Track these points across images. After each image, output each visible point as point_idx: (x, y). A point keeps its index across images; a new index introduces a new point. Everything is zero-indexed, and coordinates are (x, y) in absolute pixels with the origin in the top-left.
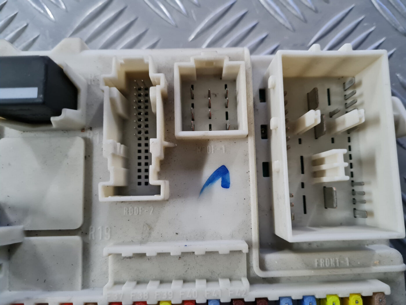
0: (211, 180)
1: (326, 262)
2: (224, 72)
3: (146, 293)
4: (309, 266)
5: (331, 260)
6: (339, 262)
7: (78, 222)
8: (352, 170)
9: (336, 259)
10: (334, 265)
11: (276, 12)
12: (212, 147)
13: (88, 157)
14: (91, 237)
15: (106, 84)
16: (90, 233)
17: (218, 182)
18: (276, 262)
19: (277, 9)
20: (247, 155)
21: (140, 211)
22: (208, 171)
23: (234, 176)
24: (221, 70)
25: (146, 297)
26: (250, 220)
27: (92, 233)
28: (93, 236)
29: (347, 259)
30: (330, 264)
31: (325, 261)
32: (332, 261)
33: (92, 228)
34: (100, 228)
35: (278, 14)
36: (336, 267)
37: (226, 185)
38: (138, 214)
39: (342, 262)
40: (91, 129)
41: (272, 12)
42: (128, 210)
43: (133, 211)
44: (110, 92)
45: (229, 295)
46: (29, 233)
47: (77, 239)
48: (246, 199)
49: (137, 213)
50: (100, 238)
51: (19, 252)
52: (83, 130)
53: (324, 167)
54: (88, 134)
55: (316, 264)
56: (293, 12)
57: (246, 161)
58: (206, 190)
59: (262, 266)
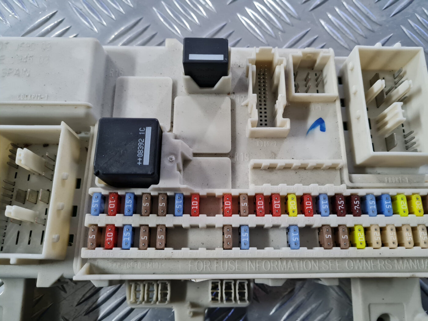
0: (313, 126)
1: (393, 179)
2: (317, 62)
3: (280, 188)
4: (381, 182)
5: (396, 178)
6: (402, 180)
7: (228, 148)
8: (403, 128)
9: (399, 178)
10: (398, 181)
11: (338, 37)
12: (313, 106)
13: (233, 110)
14: (236, 159)
15: (250, 63)
16: (235, 157)
17: (318, 128)
18: (359, 179)
19: (339, 35)
20: (335, 112)
21: (268, 144)
22: (311, 121)
23: (328, 124)
24: (315, 62)
25: (280, 190)
26: (340, 151)
27: (237, 157)
28: (237, 158)
29: (407, 178)
30: (396, 181)
31: (392, 179)
32: (397, 179)
33: (237, 154)
34: (242, 154)
35: (339, 39)
36: (399, 182)
37: (323, 129)
38: (267, 146)
39: (403, 180)
40: (234, 93)
41: (335, 37)
42: (260, 143)
43: (264, 144)
44: (252, 68)
45: (334, 191)
46: (195, 155)
47: (227, 160)
48: (337, 139)
49: (266, 145)
50: (242, 160)
51: (190, 166)
52: (229, 94)
53: (387, 119)
54: (233, 97)
55: (386, 180)
56: (350, 38)
57: (335, 116)
58: (310, 132)
59: (351, 180)
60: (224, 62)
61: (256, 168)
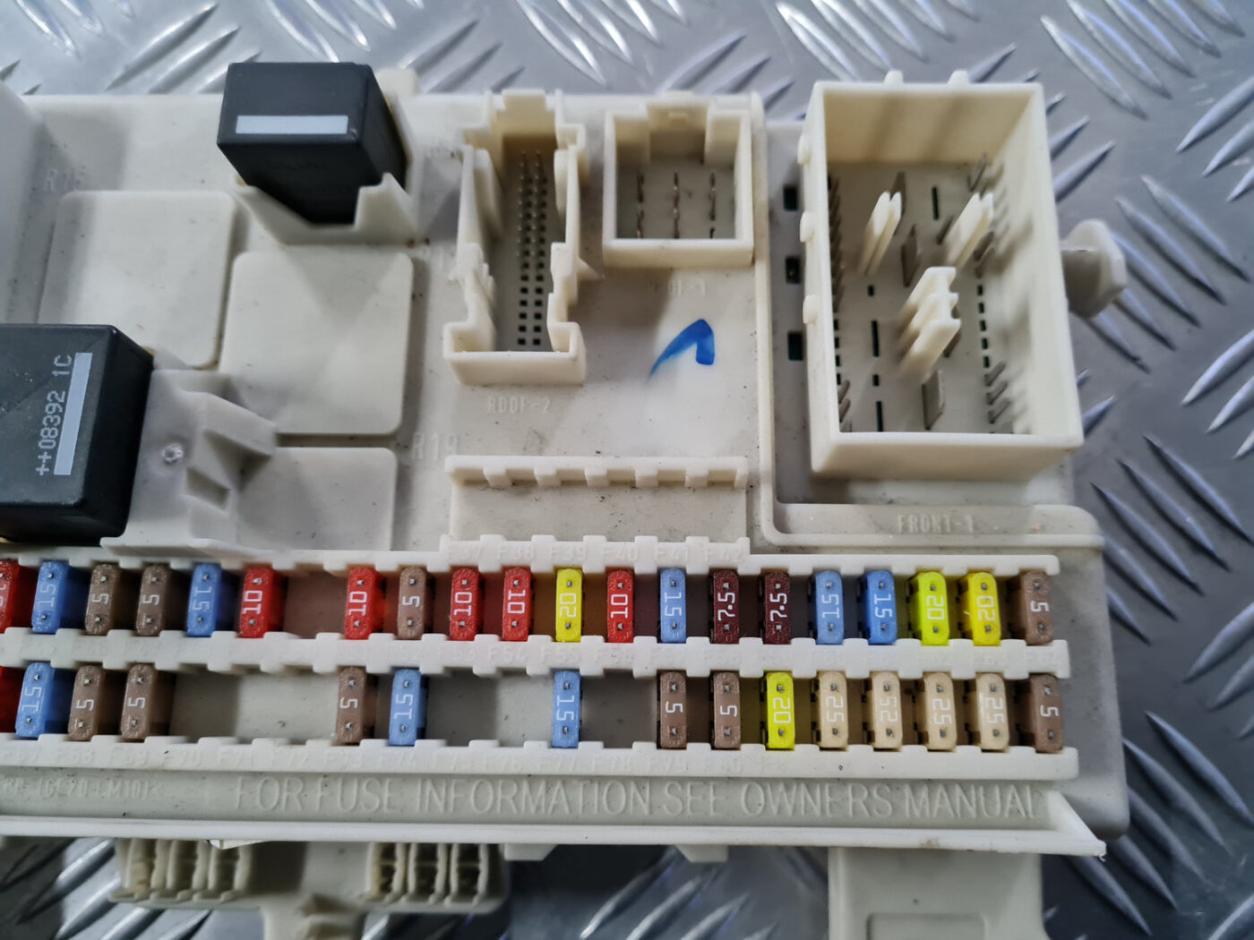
0: (675, 348)
1: (922, 521)
2: (709, 138)
3: (530, 548)
4: (881, 529)
5: (933, 518)
6: (951, 524)
7: (390, 418)
8: (986, 352)
9: (945, 516)
10: (939, 528)
11: (832, 58)
12: (680, 283)
13: (419, 297)
14: (417, 454)
15: (467, 141)
16: (415, 446)
17: (690, 353)
18: (812, 518)
19: (836, 52)
20: (751, 300)
21: (522, 405)
22: (669, 331)
23: (724, 340)
24: (701, 137)
25: (529, 555)
26: (756, 430)
27: (418, 446)
28: (420, 451)
29: (969, 520)
30: (931, 528)
31: (919, 519)
32: (935, 520)
33: (419, 437)
34: (435, 436)
35: (839, 64)
36: (943, 532)
37: (705, 358)
38: (518, 411)
39: (957, 524)
40: (427, 241)
41: (824, 60)
42: (497, 403)
43: (508, 405)
44: (475, 158)
45: (706, 559)
46: (286, 440)
47: (383, 458)
48: (749, 388)
49: (516, 409)
50: (435, 458)
51: (263, 477)
52: (411, 243)
53: (916, 322)
54: (422, 253)
55: (900, 524)
56: (873, 59)
57: (751, 313)
58: (663, 367)
59: (781, 523)
60: (347, 138)
61: (473, 481)
